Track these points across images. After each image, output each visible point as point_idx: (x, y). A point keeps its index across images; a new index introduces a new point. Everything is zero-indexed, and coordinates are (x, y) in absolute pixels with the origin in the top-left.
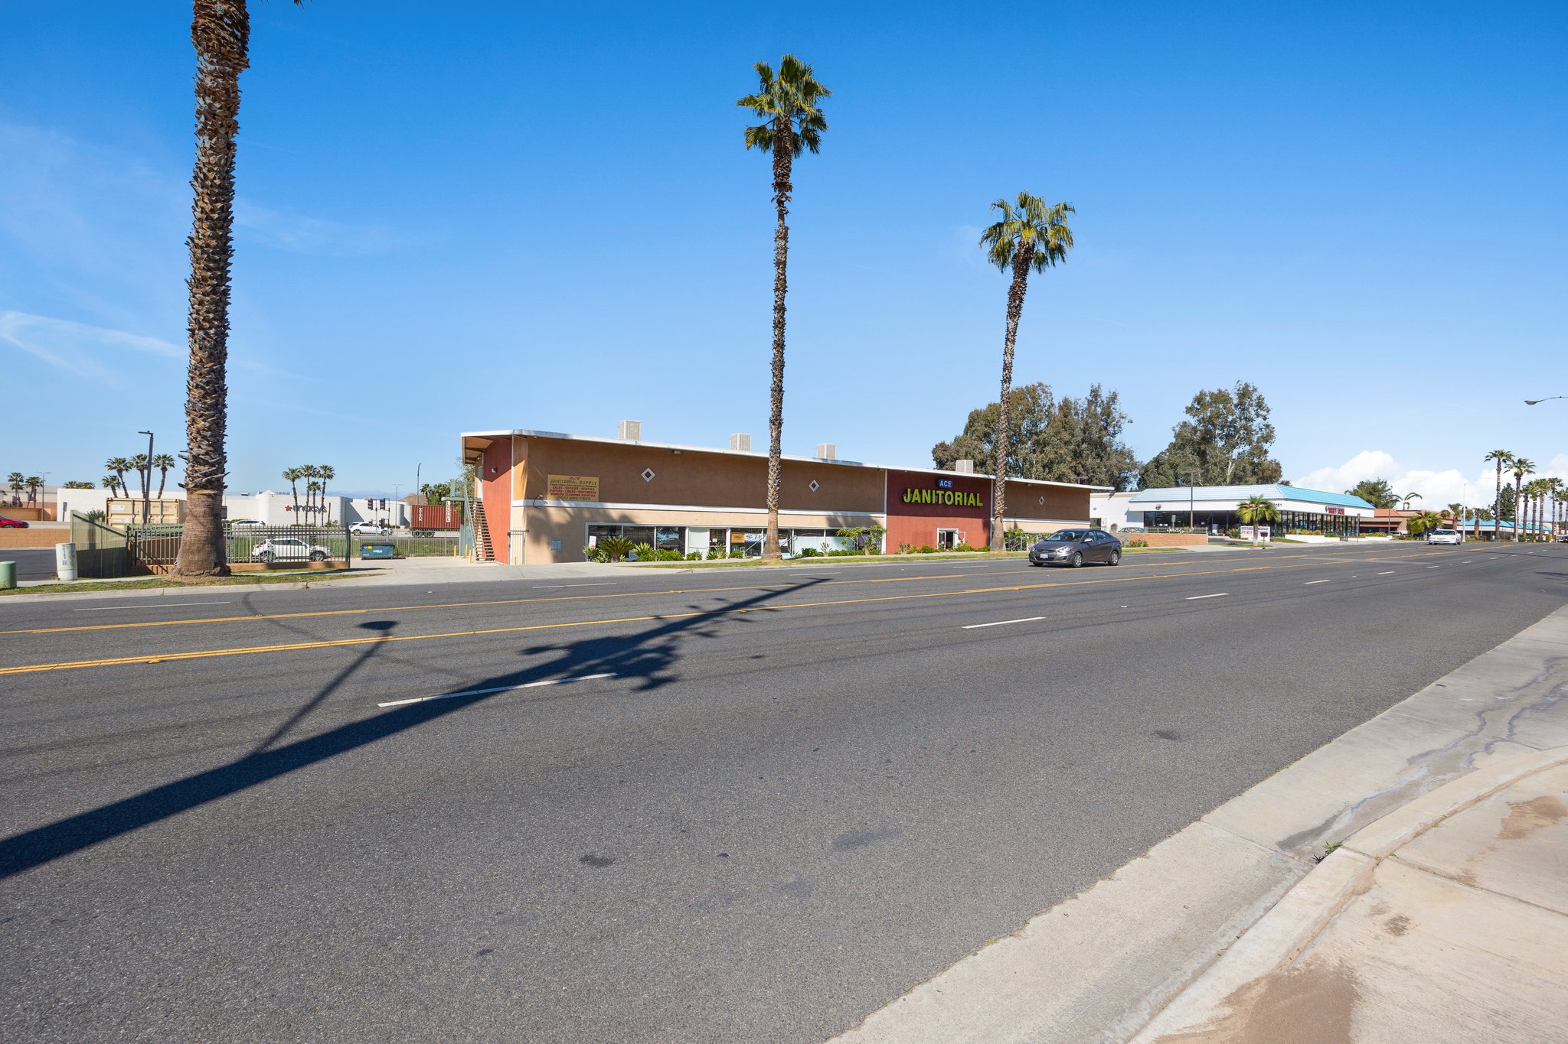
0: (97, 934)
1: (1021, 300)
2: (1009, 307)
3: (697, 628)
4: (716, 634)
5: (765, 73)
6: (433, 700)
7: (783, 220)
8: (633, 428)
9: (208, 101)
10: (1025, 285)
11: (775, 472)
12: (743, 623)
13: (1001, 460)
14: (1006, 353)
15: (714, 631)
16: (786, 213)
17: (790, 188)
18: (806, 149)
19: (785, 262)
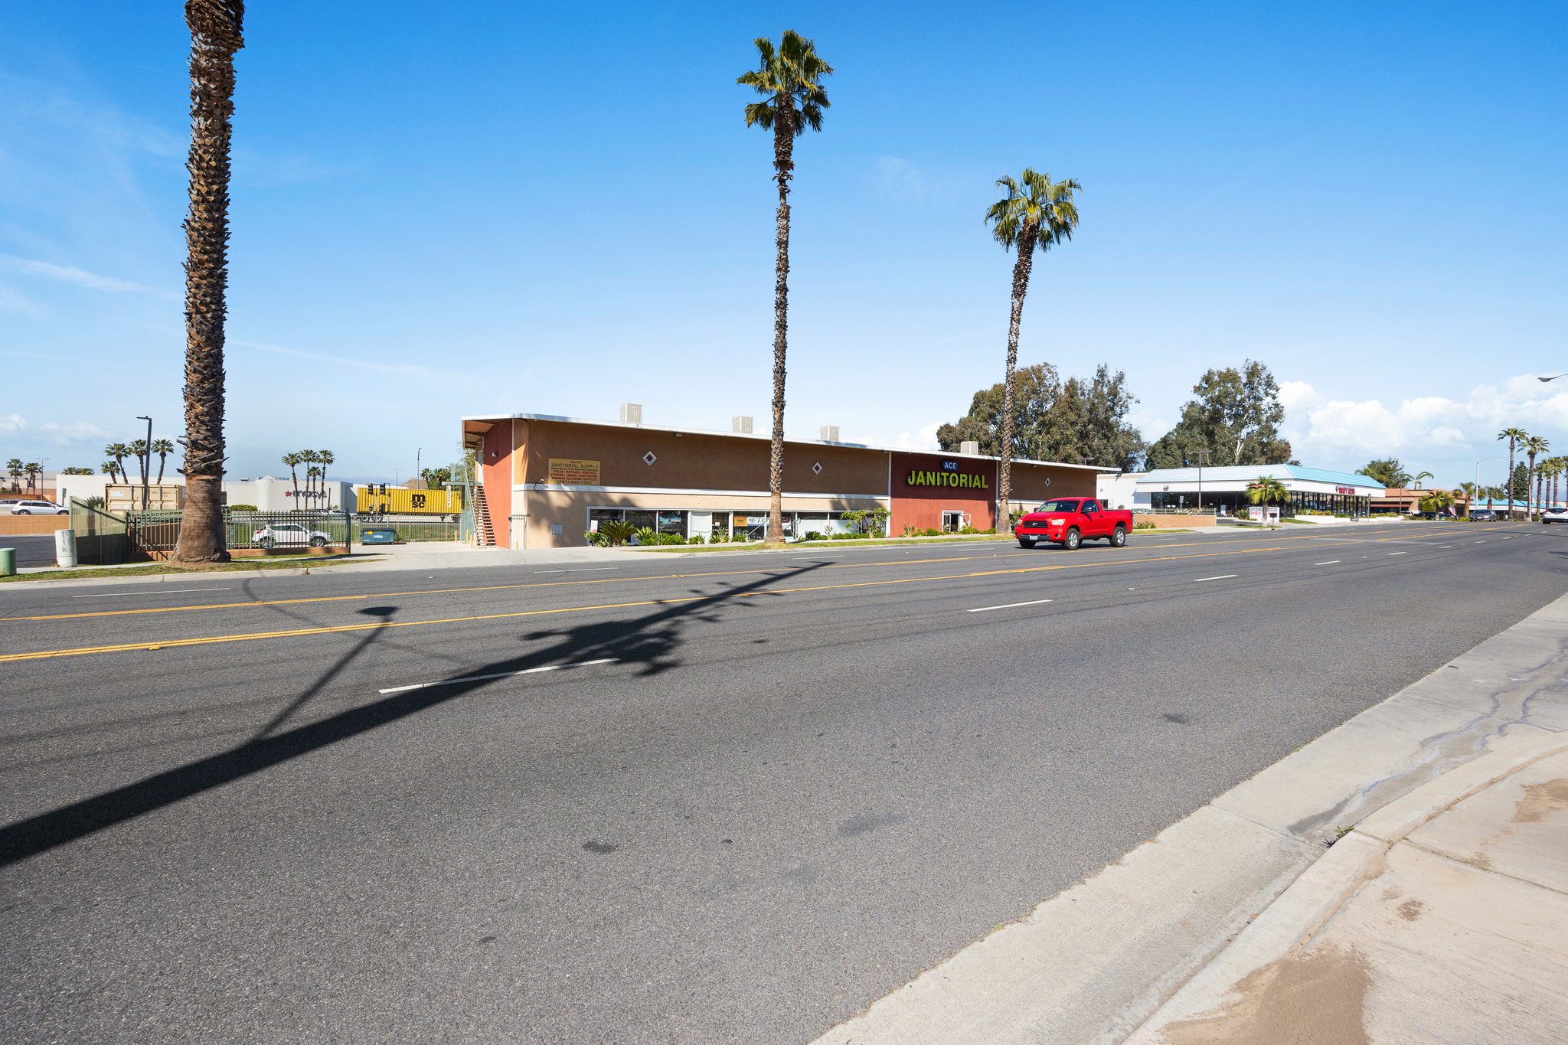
0: (98, 923)
1: (1027, 279)
2: (1014, 286)
3: (700, 613)
4: (719, 618)
5: (766, 49)
6: (434, 687)
7: (785, 199)
8: (635, 410)
9: (202, 82)
10: (1031, 263)
11: (778, 455)
12: (747, 607)
13: (1007, 442)
14: (1011, 332)
15: (718, 616)
16: (788, 192)
17: (791, 166)
18: (808, 127)
19: (787, 242)
